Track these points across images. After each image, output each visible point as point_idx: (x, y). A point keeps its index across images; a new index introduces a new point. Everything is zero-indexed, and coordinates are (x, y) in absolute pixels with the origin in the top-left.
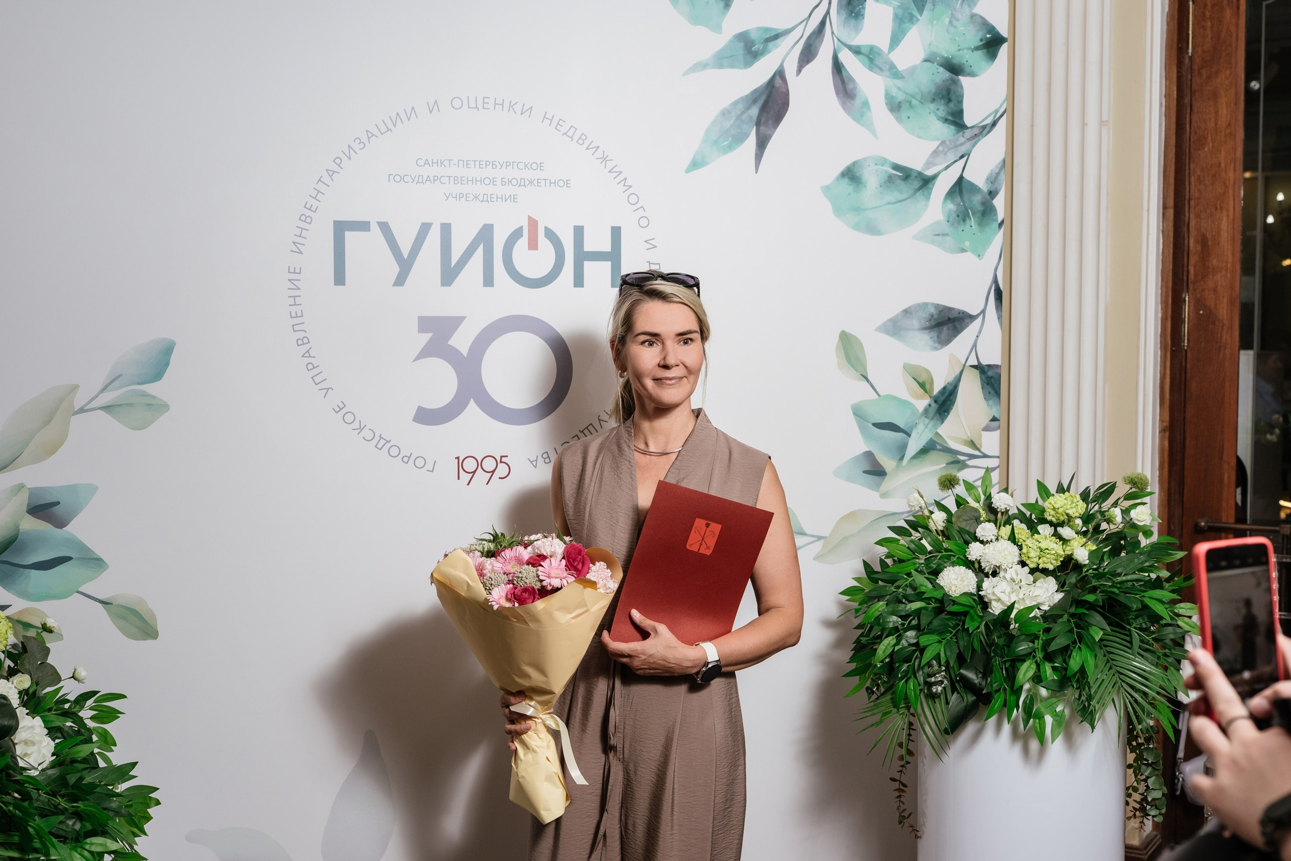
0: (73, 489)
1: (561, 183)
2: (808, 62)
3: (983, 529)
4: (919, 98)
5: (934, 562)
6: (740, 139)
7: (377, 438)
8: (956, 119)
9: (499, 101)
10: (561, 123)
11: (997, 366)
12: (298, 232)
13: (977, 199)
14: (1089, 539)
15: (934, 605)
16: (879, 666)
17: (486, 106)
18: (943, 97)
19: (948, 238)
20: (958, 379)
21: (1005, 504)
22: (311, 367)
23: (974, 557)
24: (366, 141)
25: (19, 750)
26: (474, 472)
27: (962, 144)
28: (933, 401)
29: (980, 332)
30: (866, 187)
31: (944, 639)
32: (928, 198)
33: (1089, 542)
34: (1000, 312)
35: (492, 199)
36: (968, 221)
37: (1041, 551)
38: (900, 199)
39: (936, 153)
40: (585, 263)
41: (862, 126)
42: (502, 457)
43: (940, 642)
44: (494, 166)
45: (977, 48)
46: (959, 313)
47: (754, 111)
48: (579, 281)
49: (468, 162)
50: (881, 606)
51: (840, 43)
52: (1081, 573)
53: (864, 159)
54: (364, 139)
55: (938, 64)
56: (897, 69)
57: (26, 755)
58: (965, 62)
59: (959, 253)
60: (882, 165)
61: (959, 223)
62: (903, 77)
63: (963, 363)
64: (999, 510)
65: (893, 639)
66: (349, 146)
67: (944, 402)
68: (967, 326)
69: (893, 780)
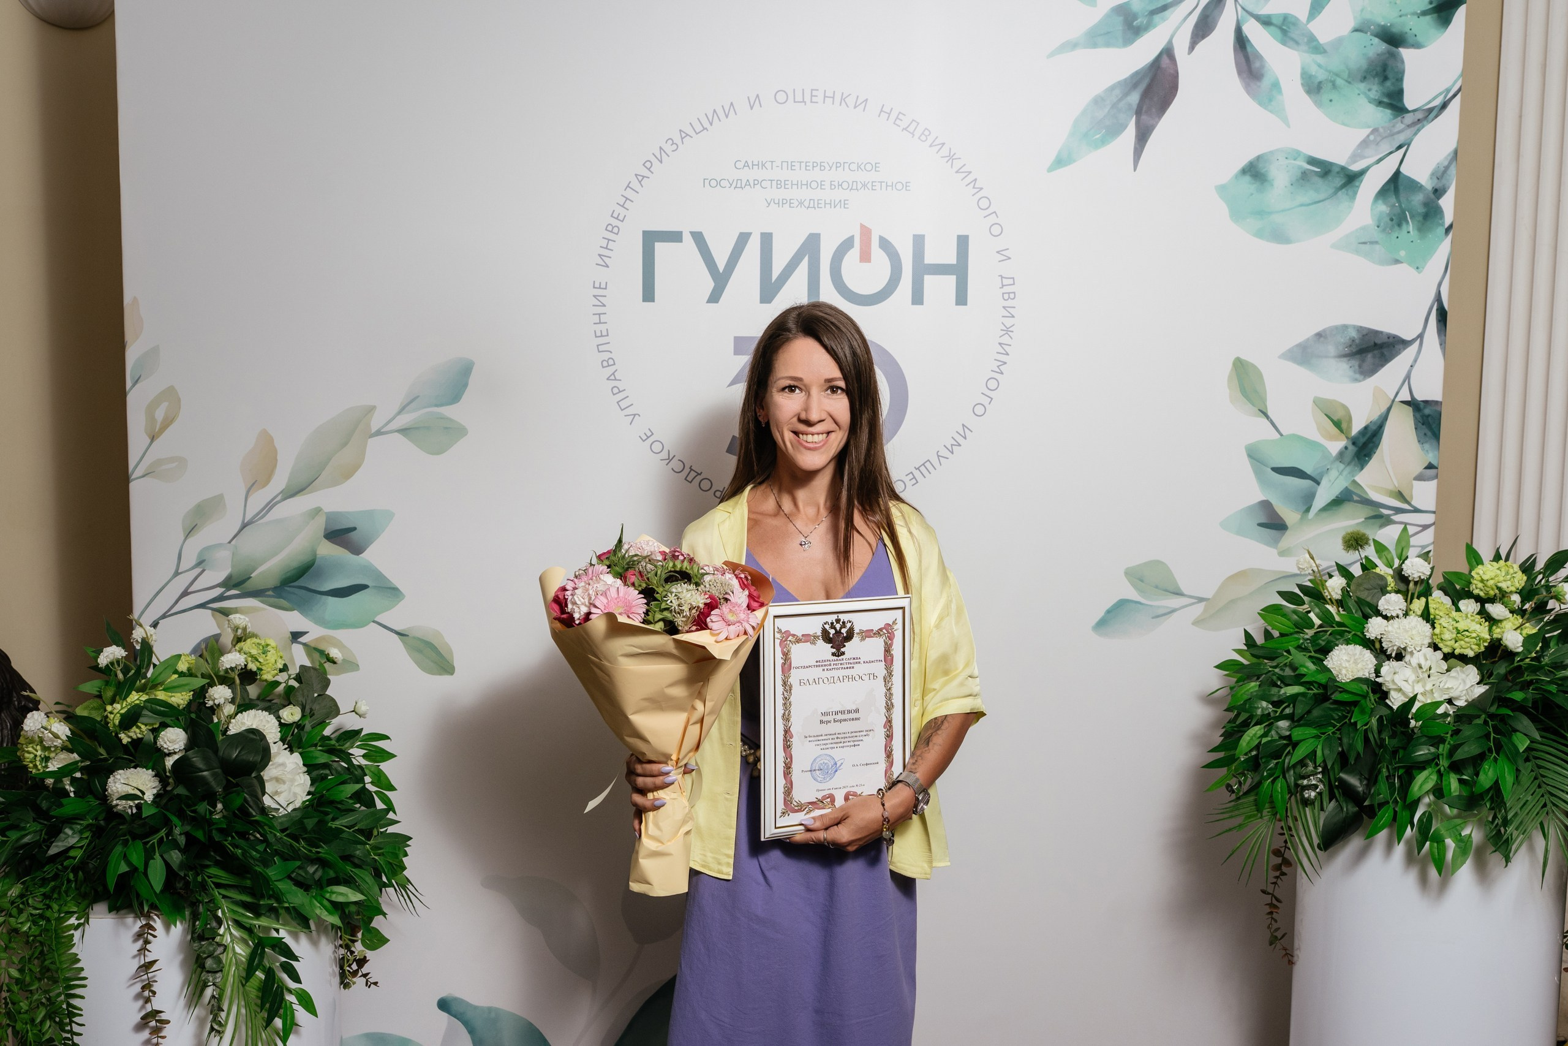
0: (370, 514)
1: (899, 186)
2: (1203, 37)
3: (1388, 602)
4: (1346, 76)
5: (1323, 638)
6: (1115, 131)
8: (1394, 102)
9: (829, 93)
10: (901, 116)
11: (1436, 403)
12: (605, 243)
13: (1418, 199)
14: (1528, 620)
15: (1315, 691)
16: (1242, 759)
17: (814, 99)
18: (1377, 75)
19: (1377, 247)
20: (1384, 418)
21: (1418, 572)
22: (616, 391)
23: (1373, 635)
24: (679, 143)
25: (269, 787)
27: (1399, 132)
28: (1350, 443)
29: (1415, 361)
30: (1272, 185)
31: (1323, 734)
32: (1353, 197)
33: (1527, 625)
34: (1443, 337)
35: (820, 206)
36: (1404, 226)
37: (1458, 633)
38: (1317, 200)
39: (1365, 143)
40: (926, 277)
41: (1271, 112)
43: (1317, 737)
44: (822, 168)
45: (1424, 13)
46: (1389, 338)
47: (1135, 98)
48: (918, 298)
49: (793, 164)
50: (1252, 687)
51: (1244, 12)
52: (1513, 663)
53: (1271, 152)
54: (677, 140)
55: (1372, 35)
56: (1318, 42)
57: (277, 793)
58: (1408, 31)
59: (1391, 264)
60: (1295, 160)
61: (1392, 228)
62: (1325, 52)
63: (1392, 398)
64: (1410, 579)
65: (1260, 729)
66: (661, 148)
67: (1365, 445)
68: (1398, 353)
69: (1264, 892)
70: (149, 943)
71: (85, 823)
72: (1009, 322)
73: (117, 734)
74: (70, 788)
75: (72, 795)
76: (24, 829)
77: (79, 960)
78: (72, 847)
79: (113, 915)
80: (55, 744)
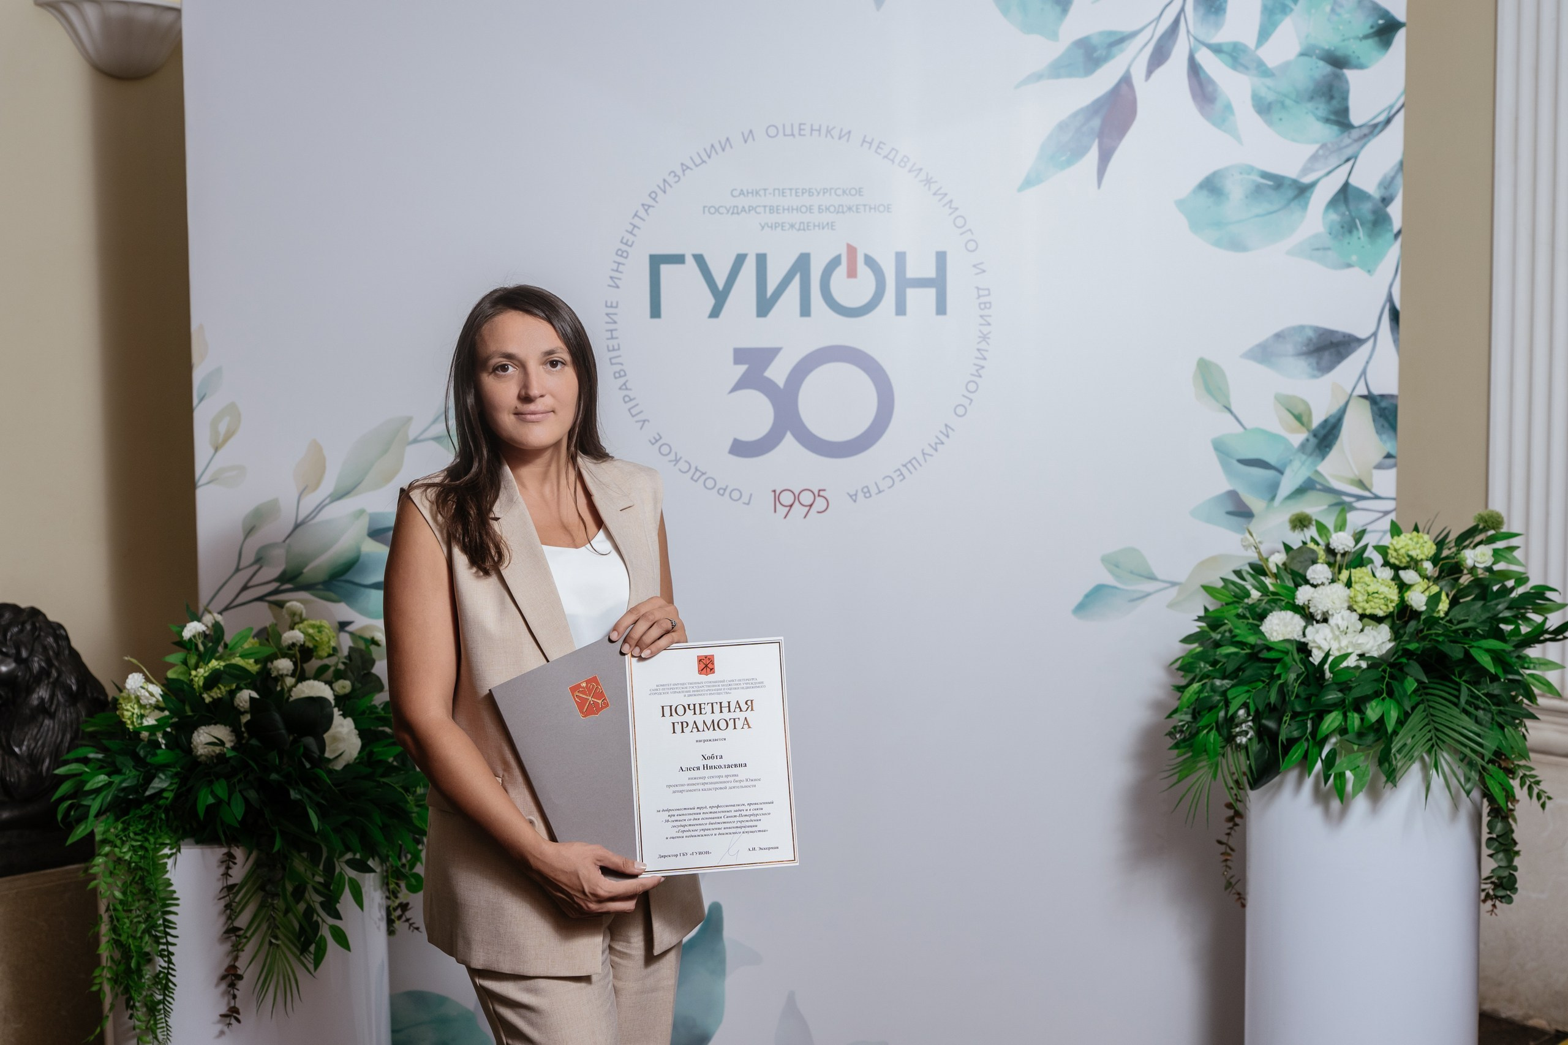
1: (881, 208)
2: (1159, 65)
3: (1314, 571)
4: (1294, 96)
5: (1260, 606)
6: (1079, 153)
7: (693, 470)
8: (1340, 118)
9: (816, 127)
10: (881, 145)
11: (1392, 396)
12: (615, 266)
13: (1366, 208)
15: (1248, 651)
17: (802, 132)
18: (1323, 94)
19: (1330, 252)
20: (1343, 411)
21: (1344, 545)
22: (627, 400)
23: (1302, 602)
24: (681, 174)
26: (791, 506)
27: (1347, 146)
28: (1312, 435)
29: (1370, 357)
30: (1228, 198)
31: (1254, 689)
32: (1305, 207)
34: (1396, 334)
35: (809, 228)
36: (1355, 232)
38: (1271, 210)
39: (1314, 158)
40: (909, 290)
41: (1224, 131)
42: (819, 491)
43: (1249, 692)
44: (811, 194)
45: (1366, 37)
46: (1344, 336)
47: (1096, 123)
48: (901, 310)
49: (784, 191)
51: (1197, 42)
52: (1417, 621)
53: (1227, 168)
54: (679, 173)
55: (1316, 58)
56: (1267, 67)
58: (1351, 53)
59: (1344, 268)
60: (1249, 174)
61: (1343, 235)
62: (1274, 75)
63: (1349, 391)
64: (1336, 551)
66: (664, 180)
67: (1325, 437)
68: (1353, 350)
69: (1220, 842)
70: (231, 868)
71: (174, 770)
72: (986, 330)
73: (201, 694)
74: (162, 741)
75: (163, 747)
76: (125, 774)
77: (171, 885)
78: (163, 790)
79: (199, 846)
80: (150, 702)
